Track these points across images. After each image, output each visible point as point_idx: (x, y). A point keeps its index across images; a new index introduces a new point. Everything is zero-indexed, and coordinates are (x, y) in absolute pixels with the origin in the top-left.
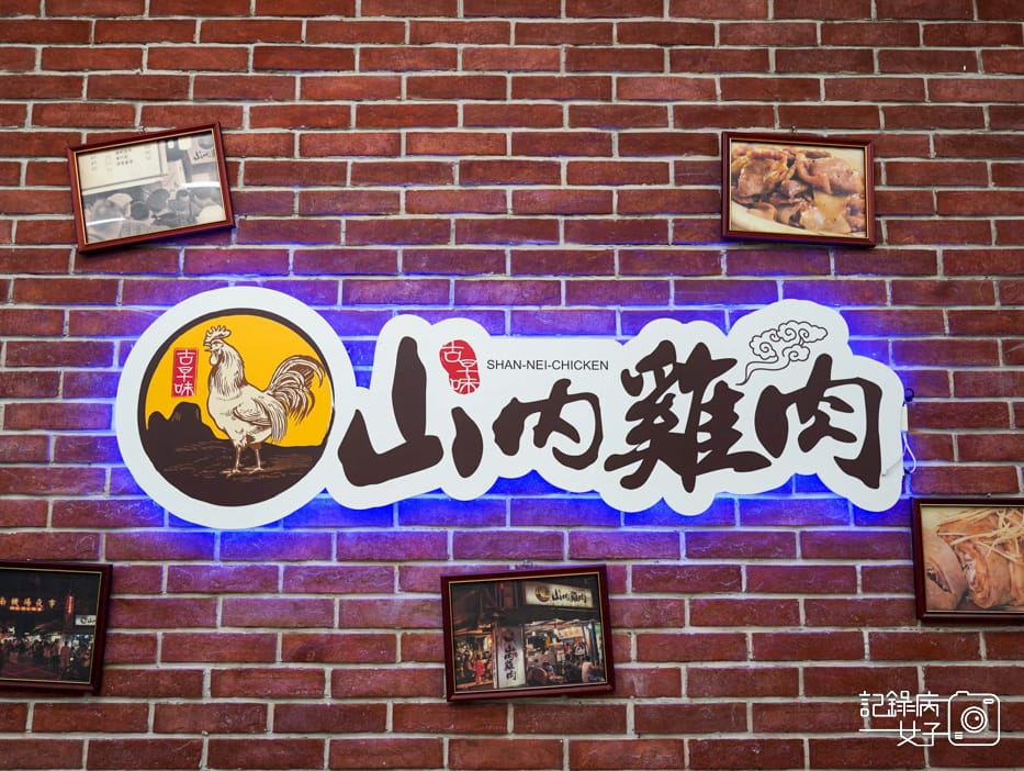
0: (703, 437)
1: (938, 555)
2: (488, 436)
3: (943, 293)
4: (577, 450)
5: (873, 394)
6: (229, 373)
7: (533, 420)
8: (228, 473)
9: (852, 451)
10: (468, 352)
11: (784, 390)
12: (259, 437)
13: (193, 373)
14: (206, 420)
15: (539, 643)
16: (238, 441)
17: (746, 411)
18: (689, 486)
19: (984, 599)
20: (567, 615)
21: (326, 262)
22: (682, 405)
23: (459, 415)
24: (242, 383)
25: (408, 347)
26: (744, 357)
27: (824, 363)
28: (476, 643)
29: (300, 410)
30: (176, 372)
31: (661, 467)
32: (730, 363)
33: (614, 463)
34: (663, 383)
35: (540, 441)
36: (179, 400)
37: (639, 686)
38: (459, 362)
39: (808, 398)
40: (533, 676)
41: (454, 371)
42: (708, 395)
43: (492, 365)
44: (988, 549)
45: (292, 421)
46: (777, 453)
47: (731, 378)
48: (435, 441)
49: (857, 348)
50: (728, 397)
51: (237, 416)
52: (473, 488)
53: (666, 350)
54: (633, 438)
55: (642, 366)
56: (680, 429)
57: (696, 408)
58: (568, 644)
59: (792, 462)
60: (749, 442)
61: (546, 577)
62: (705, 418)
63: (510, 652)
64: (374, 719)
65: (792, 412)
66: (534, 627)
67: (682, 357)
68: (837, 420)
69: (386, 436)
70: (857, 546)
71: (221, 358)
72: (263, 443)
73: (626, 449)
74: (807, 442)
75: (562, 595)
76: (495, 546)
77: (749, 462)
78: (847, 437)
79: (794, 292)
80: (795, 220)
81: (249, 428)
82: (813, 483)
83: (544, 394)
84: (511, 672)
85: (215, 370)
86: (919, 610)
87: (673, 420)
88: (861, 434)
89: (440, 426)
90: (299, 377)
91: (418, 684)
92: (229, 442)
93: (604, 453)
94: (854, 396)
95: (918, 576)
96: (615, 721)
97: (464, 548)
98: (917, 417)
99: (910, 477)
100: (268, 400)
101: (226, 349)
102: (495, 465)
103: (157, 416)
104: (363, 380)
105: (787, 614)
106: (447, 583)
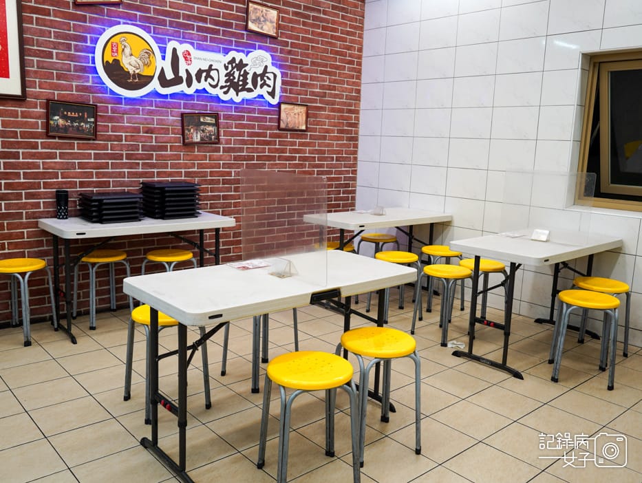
0: (241, 83)
1: (283, 115)
2: (194, 78)
3: (289, 52)
4: (214, 83)
5: (275, 76)
6: (127, 51)
7: (204, 74)
8: (129, 81)
9: (270, 90)
10: (189, 54)
11: (258, 73)
12: (137, 71)
13: (117, 50)
14: (122, 65)
15: (203, 131)
16: (131, 72)
17: (250, 77)
18: (237, 95)
19: (291, 126)
20: (209, 124)
21: (148, 20)
22: (236, 74)
23: (187, 71)
24: (131, 55)
25: (174, 50)
26: (250, 63)
27: (266, 67)
28: (189, 131)
29: (147, 65)
30: (112, 49)
31: (232, 89)
32: (247, 65)
33: (222, 87)
34: (233, 68)
35: (206, 80)
36: (113, 58)
37: (224, 142)
38: (187, 56)
39: (263, 75)
40: (202, 139)
41: (186, 58)
42: (242, 73)
43: (195, 58)
44: (292, 115)
45: (145, 67)
46: (255, 89)
47: (247, 68)
48: (181, 77)
49: (273, 64)
50: (246, 73)
51: (130, 65)
52: (190, 91)
53: (234, 60)
54: (226, 82)
55: (229, 63)
56: (236, 80)
57: (240, 75)
58: (209, 132)
59: (258, 91)
60: (250, 85)
61: (205, 115)
62: (241, 78)
63: (197, 133)
64: (165, 148)
65: (259, 79)
66: (202, 127)
67: (237, 62)
68: (268, 82)
69: (170, 75)
70: (268, 112)
71: (125, 46)
72: (138, 74)
73: (224, 84)
74: (262, 86)
75: (208, 120)
76: (193, 106)
77: (250, 90)
78: (269, 86)
79: (260, 48)
80: (262, 28)
81: (134, 69)
82: (261, 96)
83: (207, 68)
84: (197, 138)
85: (123, 50)
86: (279, 128)
87: (234, 78)
88: (272, 86)
89: (183, 74)
90: (147, 55)
91: (176, 140)
92: (129, 72)
93: (220, 85)
94: (271, 76)
95: (279, 120)
96: (218, 150)
97: (186, 106)
98: (284, 83)
99: (280, 97)
100: (139, 61)
101: (126, 44)
102: (196, 85)
103: (107, 62)
104: (164, 58)
105: (253, 127)
106: (182, 115)
